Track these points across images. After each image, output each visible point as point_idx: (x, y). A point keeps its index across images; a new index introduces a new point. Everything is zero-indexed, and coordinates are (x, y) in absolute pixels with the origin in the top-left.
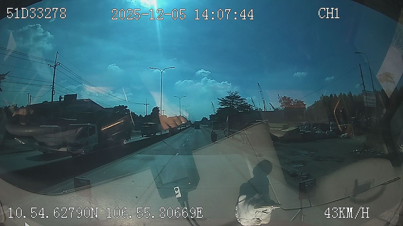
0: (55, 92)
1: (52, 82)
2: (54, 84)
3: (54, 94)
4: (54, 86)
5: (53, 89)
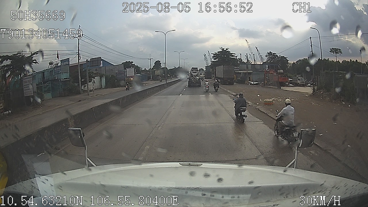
0: (80, 58)
1: (78, 50)
2: (79, 51)
3: (80, 59)
4: (79, 53)
5: (79, 55)
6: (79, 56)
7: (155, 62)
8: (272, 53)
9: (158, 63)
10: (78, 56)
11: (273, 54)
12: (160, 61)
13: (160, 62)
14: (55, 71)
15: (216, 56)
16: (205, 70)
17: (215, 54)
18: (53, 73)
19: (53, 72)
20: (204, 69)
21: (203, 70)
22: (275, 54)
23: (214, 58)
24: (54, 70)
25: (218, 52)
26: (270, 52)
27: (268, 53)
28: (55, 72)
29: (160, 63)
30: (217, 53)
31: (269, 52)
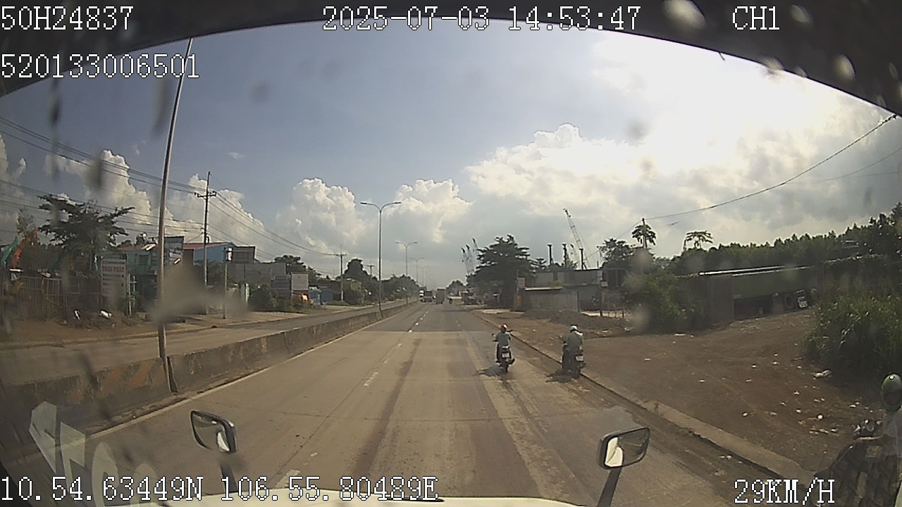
0: (209, 240)
2: (207, 226)
3: (207, 243)
4: (205, 230)
5: (205, 234)
6: (205, 237)
7: (350, 261)
8: (615, 241)
9: (355, 266)
10: (203, 235)
11: (619, 243)
12: (360, 261)
13: (362, 263)
14: (152, 256)
15: (487, 255)
16: (465, 285)
17: (485, 251)
18: (149, 260)
19: (147, 259)
20: (463, 280)
21: (462, 284)
22: (623, 242)
23: (482, 258)
24: (150, 256)
25: (491, 246)
26: (611, 240)
27: (607, 242)
28: (152, 261)
29: (362, 265)
30: (489, 248)
31: (609, 241)
